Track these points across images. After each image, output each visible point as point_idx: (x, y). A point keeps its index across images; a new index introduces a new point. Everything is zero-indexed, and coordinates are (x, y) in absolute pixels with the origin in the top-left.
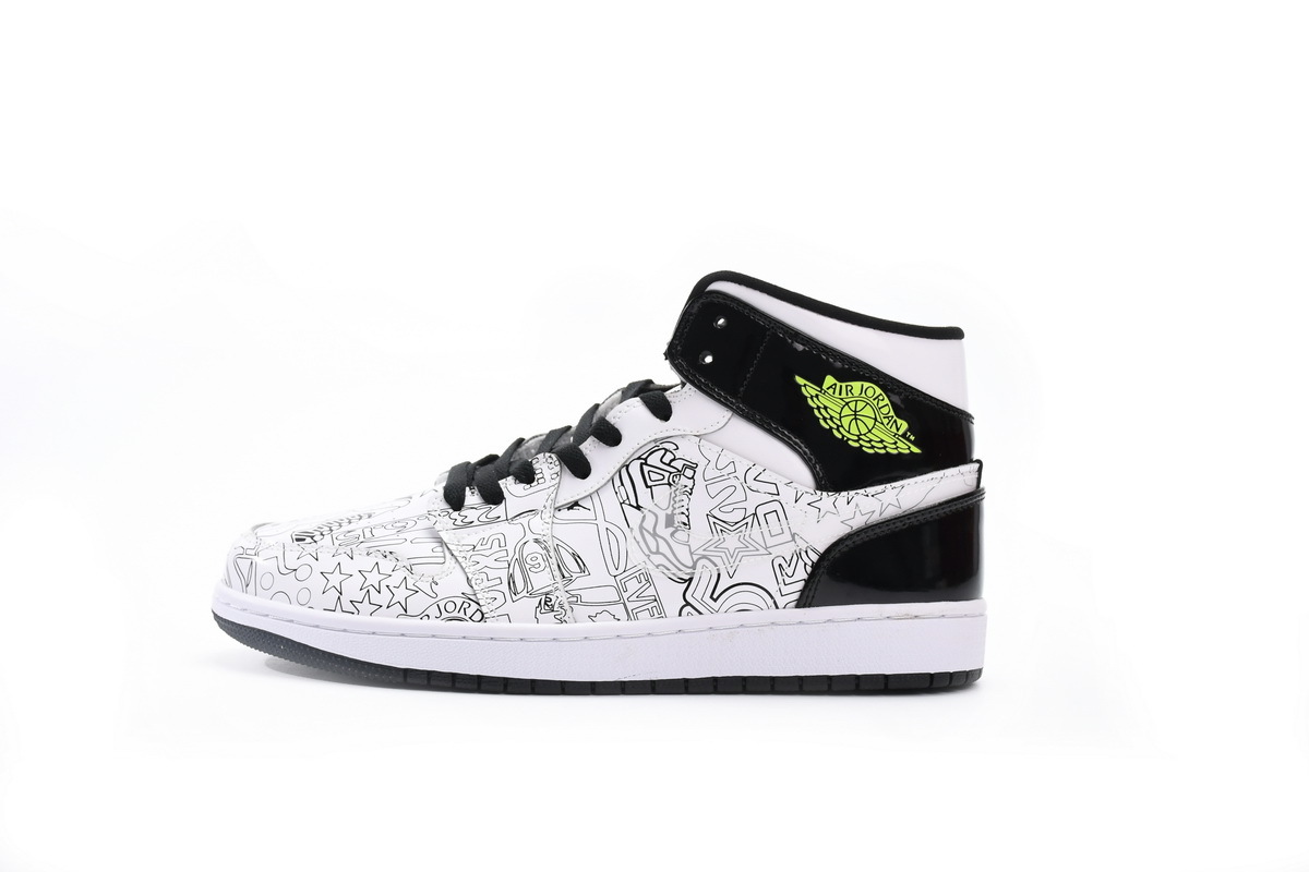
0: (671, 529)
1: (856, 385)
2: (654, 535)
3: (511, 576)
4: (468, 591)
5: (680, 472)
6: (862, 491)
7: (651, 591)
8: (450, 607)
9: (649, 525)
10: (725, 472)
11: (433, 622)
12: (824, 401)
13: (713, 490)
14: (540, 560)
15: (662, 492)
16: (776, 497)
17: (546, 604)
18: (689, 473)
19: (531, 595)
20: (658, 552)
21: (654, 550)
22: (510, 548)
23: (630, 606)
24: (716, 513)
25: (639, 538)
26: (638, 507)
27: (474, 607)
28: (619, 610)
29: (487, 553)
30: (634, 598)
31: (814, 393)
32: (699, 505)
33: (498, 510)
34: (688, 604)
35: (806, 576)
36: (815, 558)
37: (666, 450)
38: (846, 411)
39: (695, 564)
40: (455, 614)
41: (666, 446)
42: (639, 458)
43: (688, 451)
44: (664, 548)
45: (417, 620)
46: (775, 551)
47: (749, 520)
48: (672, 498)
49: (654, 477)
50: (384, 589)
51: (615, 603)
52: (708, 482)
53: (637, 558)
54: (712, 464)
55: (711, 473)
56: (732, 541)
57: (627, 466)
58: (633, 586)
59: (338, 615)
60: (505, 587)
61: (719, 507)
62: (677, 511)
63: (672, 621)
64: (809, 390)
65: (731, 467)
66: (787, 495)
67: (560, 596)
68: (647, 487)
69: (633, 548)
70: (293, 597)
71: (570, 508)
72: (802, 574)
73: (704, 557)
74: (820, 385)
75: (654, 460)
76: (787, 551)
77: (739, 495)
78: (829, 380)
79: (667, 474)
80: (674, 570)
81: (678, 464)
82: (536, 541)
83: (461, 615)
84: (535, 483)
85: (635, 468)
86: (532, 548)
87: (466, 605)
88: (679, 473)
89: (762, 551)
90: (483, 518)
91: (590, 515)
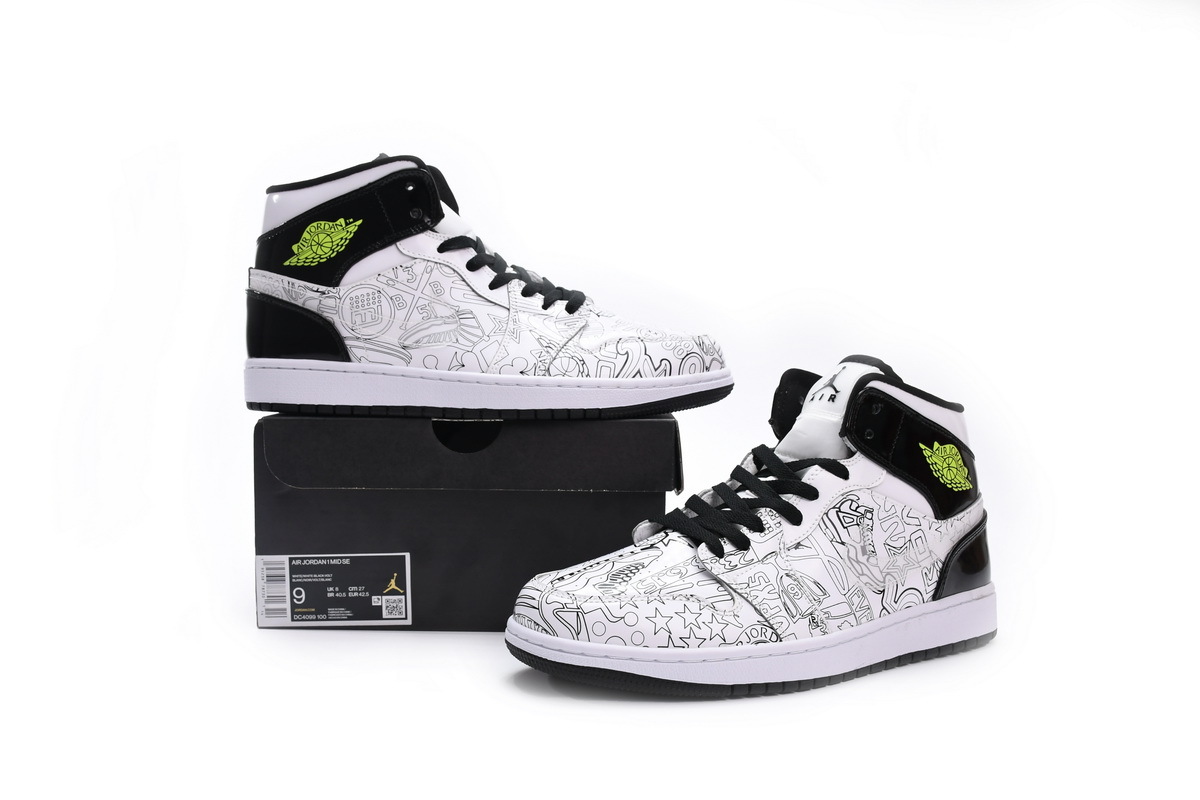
0: (866, 557)
1: (947, 446)
2: (858, 562)
3: (785, 604)
4: (762, 619)
5: (863, 516)
6: (955, 517)
7: (866, 603)
8: (754, 633)
9: (852, 554)
10: (890, 513)
11: (746, 646)
12: (935, 459)
13: (886, 525)
14: (796, 590)
15: (854, 530)
16: (919, 528)
17: (814, 622)
18: (869, 515)
19: (803, 616)
20: (863, 574)
21: (860, 572)
22: (773, 581)
23: (857, 614)
24: (889, 542)
25: (850, 566)
26: (843, 543)
27: (770, 631)
28: (851, 619)
29: (760, 588)
30: (858, 609)
31: (930, 454)
32: (878, 537)
33: (750, 555)
34: (884, 608)
35: (937, 579)
36: (941, 565)
37: (852, 501)
38: (945, 465)
39: (884, 578)
40: (759, 638)
41: (850, 497)
42: (834, 508)
43: (866, 500)
44: (866, 571)
45: (733, 648)
46: (923, 564)
47: (907, 545)
48: (862, 535)
49: (848, 520)
50: (702, 625)
51: (849, 614)
52: (882, 521)
53: (853, 580)
54: (882, 507)
55: (883, 515)
56: (900, 561)
57: (827, 514)
58: (856, 600)
59: (671, 650)
60: (784, 612)
61: (890, 537)
62: (868, 543)
63: (878, 622)
64: (927, 453)
65: (893, 511)
66: (925, 526)
67: (819, 615)
68: (845, 528)
69: (849, 572)
70: (628, 641)
71: (796, 548)
72: (936, 578)
73: (888, 574)
74: (932, 449)
75: (845, 508)
76: (927, 563)
77: (900, 529)
78: (936, 445)
79: (855, 518)
80: (875, 586)
81: (861, 510)
82: (787, 575)
83: (763, 638)
84: (767, 532)
85: (833, 514)
86: (787, 581)
87: (764, 630)
88: (861, 516)
89: (917, 565)
90: (742, 561)
91: (812, 552)
